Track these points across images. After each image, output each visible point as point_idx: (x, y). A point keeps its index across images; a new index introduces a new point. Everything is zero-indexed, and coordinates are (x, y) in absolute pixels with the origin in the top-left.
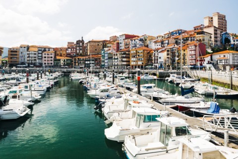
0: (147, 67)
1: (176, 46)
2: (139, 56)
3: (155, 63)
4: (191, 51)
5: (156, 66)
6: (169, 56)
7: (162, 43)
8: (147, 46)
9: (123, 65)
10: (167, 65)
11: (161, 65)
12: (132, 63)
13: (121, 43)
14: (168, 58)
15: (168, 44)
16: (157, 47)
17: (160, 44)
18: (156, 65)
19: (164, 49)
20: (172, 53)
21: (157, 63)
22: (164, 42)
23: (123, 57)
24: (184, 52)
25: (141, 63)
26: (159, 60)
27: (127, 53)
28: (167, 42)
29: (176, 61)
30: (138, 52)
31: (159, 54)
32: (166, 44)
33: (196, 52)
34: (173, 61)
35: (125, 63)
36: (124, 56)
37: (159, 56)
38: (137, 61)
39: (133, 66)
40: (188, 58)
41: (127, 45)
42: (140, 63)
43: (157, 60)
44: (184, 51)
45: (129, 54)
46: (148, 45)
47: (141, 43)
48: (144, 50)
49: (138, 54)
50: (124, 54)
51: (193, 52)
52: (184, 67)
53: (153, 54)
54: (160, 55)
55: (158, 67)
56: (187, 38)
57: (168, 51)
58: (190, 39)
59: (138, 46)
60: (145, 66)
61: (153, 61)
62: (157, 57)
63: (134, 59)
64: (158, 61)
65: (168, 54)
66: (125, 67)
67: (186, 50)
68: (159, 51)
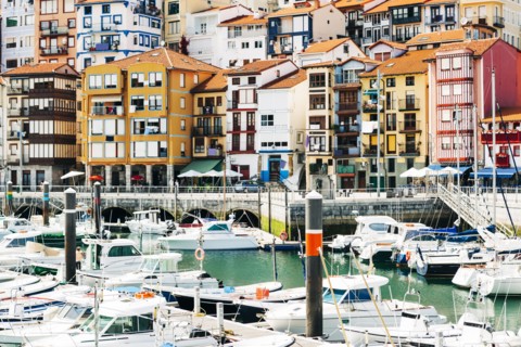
0: (190, 174)
1: (354, 51)
2: (139, 104)
3: (236, 149)
4: (451, 81)
5: (245, 169)
6: (325, 112)
7: (274, 30)
8: (183, 47)
9: (34, 161)
10: (310, 160)
11: (275, 163)
12: (97, 152)
13: (11, 23)
14: (314, 120)
15: (308, 36)
16: (241, 55)
17: (261, 35)
18: (241, 160)
19: (286, 69)
20: (342, 92)
21: (250, 149)
22: (286, 27)
23: (36, 114)
24: (411, 90)
25: (154, 152)
26: (263, 135)
27: (60, 84)
28: (300, 25)
29: (364, 140)
30: (136, 83)
31: (262, 94)
32: (298, 40)
33: (474, 92)
34: (347, 139)
35: (46, 151)
36: (43, 103)
37: (264, 108)
38: (126, 139)
39: (98, 169)
40: (430, 122)
41: (54, 35)
42: (146, 150)
43: (251, 130)
44: (410, 81)
45: (71, 95)
46: (185, 43)
47: (144, 24)
48: (169, 72)
49: (133, 93)
50: (43, 90)
51: (458, 89)
52: (413, 173)
53: (228, 97)
54: (269, 102)
55: (253, 172)
56: (410, 8)
57: (317, 80)
58: (427, 14)
59: (126, 42)
60: (178, 169)
61: (227, 142)
62: (251, 112)
63: (108, 126)
64: (258, 139)
65: (316, 101)
66: (49, 172)
67: (419, 80)
68: (261, 80)
